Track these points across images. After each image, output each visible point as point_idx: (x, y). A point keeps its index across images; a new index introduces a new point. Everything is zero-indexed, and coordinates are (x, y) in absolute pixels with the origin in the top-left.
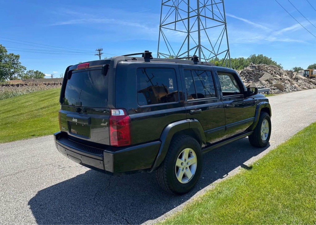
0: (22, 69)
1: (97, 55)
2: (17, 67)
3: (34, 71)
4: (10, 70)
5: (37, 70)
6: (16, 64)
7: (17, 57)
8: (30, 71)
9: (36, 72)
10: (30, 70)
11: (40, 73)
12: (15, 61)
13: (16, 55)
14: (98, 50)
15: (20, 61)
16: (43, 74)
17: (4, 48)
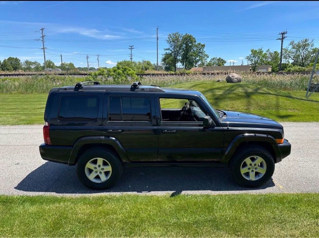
0: (205, 57)
1: (280, 39)
2: (202, 55)
3: (217, 58)
4: (196, 58)
5: (220, 57)
6: (201, 53)
7: (204, 46)
8: (213, 59)
9: (219, 59)
10: (214, 57)
11: (222, 60)
12: (201, 50)
13: (203, 44)
14: (282, 34)
15: (205, 50)
16: (224, 61)
17: (194, 38)
